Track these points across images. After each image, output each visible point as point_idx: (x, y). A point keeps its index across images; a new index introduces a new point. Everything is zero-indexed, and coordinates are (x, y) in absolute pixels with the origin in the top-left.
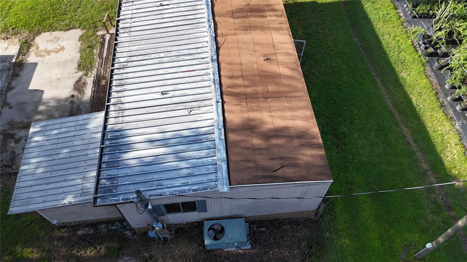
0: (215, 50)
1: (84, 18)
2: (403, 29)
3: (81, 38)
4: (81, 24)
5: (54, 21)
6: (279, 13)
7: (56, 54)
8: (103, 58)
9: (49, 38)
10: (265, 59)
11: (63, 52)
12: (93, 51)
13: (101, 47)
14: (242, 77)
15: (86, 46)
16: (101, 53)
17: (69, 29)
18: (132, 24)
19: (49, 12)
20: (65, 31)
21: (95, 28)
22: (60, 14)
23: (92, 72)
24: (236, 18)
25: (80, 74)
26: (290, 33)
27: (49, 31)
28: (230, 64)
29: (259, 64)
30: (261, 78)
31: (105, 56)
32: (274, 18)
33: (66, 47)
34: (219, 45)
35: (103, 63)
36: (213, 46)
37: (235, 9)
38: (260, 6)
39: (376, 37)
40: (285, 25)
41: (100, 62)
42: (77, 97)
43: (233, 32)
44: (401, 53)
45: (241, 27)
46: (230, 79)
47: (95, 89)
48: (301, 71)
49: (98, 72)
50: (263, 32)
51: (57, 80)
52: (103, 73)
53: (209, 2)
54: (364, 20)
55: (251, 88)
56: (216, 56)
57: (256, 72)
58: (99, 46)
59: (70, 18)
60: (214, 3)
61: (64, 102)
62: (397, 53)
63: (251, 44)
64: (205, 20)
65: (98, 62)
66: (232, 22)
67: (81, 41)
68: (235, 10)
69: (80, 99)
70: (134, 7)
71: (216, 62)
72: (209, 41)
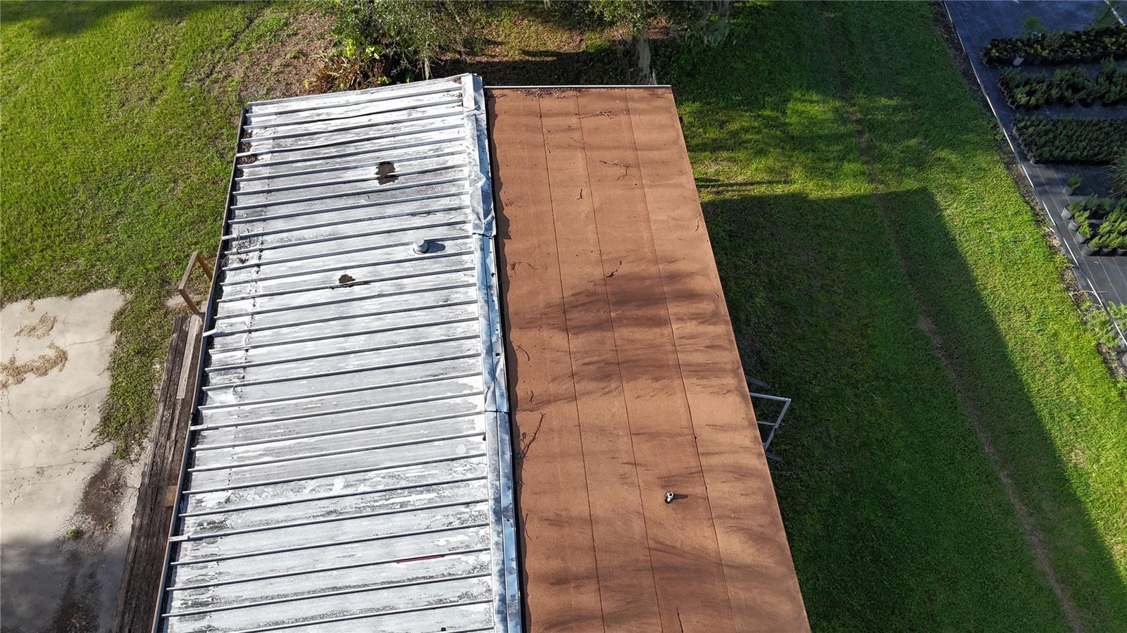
0: (508, 470)
1: (133, 251)
2: (1065, 295)
3: (119, 322)
4: (121, 270)
5: (43, 263)
6: (706, 307)
7: (41, 379)
8: (175, 405)
9: (26, 322)
10: (669, 500)
11: (61, 370)
12: (151, 366)
13: (174, 362)
14: (596, 576)
15: (132, 347)
16: (172, 382)
17: (87, 290)
18: (251, 352)
19: (31, 231)
20: (73, 297)
21: (162, 286)
22: (62, 238)
23: (144, 444)
24: (576, 331)
25: (107, 449)
26: (744, 388)
27: (28, 295)
28: (557, 522)
29: (650, 518)
30: (657, 578)
31: (181, 395)
32: (691, 327)
33: (70, 355)
34: (522, 446)
35: (176, 422)
36: (503, 453)
37: (571, 293)
38: (648, 282)
39: (987, 320)
40: (726, 354)
41: (164, 419)
42: (91, 537)
43: (566, 387)
44: (1067, 381)
45: (591, 367)
46: (557, 588)
47: (142, 522)
48: (784, 544)
49: (157, 457)
50: (658, 385)
51: (35, 476)
52: (170, 459)
53: (493, 275)
54: (948, 259)
55: (624, 626)
56: (510, 494)
57: (641, 555)
58: (168, 360)
59: (92, 252)
60: (509, 274)
61: (50, 556)
62: (1052, 379)
63: (621, 433)
64: (478, 346)
65: (159, 418)
66: (562, 349)
67: (118, 330)
68: (571, 299)
69: (99, 545)
70: (262, 287)
71: (512, 521)
72: (490, 434)
